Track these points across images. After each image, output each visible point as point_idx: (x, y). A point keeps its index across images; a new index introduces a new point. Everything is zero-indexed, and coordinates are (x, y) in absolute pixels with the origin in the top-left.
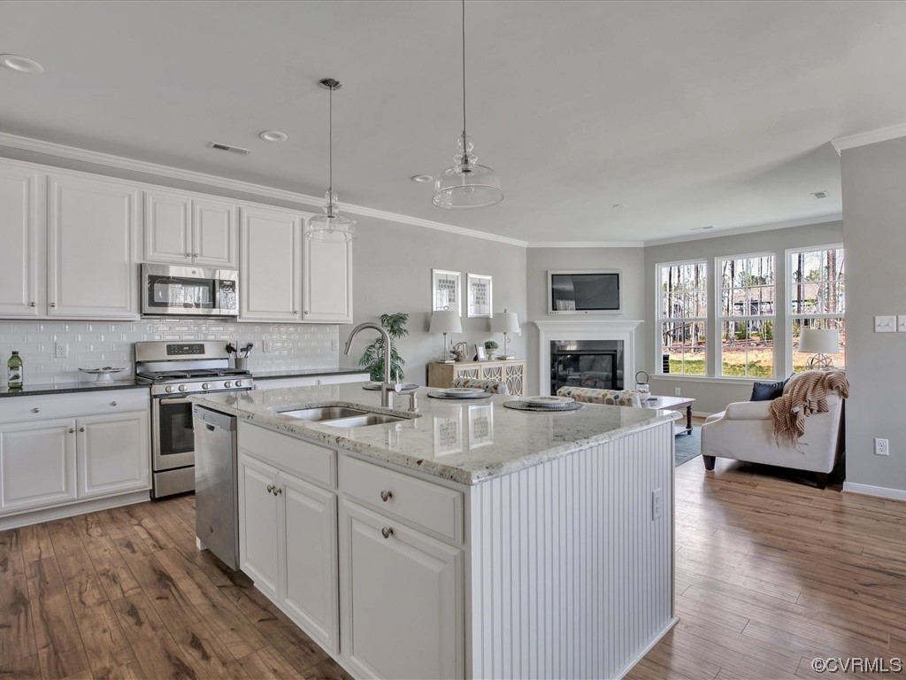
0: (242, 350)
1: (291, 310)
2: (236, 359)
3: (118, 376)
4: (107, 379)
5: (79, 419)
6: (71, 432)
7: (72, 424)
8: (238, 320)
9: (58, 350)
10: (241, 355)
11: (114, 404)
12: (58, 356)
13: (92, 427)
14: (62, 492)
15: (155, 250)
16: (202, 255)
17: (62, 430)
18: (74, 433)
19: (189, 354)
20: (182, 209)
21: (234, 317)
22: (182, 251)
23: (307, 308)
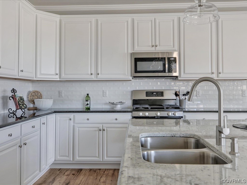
0: (184, 95)
1: (210, 72)
2: (180, 100)
3: (123, 106)
4: (119, 107)
5: (104, 125)
6: (100, 130)
7: (101, 127)
8: (179, 79)
9: (104, 93)
10: (182, 98)
11: (116, 119)
12: (104, 96)
13: (108, 129)
14: (96, 157)
15: (138, 45)
16: (160, 45)
17: (97, 129)
18: (101, 131)
19: (156, 96)
20: (150, 23)
21: (177, 77)
22: (150, 45)
23: (220, 70)
